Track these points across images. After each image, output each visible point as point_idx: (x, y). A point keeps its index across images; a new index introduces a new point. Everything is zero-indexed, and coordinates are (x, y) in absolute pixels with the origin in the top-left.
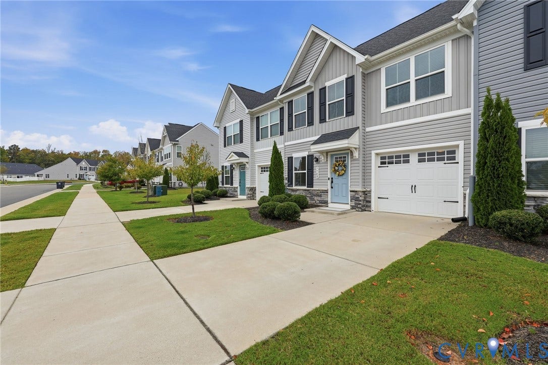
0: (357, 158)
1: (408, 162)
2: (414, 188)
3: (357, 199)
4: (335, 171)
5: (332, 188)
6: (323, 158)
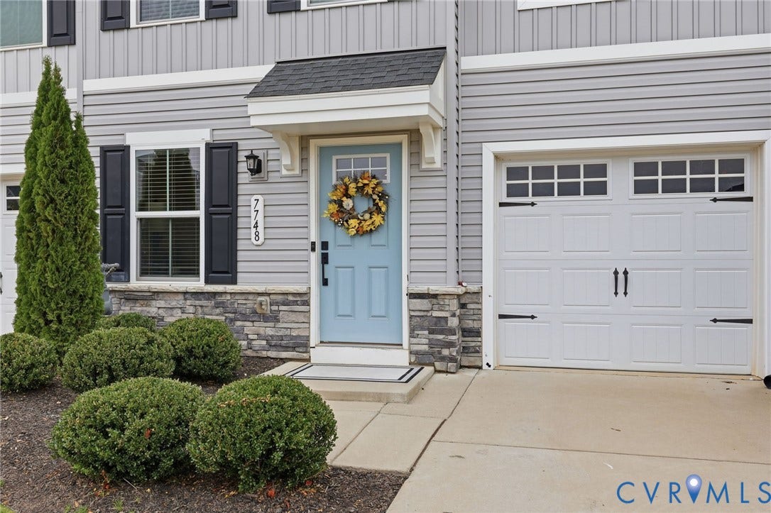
0: (438, 165)
1: (601, 189)
2: (621, 280)
3: (438, 326)
4: (342, 216)
5: (325, 282)
6: (284, 161)
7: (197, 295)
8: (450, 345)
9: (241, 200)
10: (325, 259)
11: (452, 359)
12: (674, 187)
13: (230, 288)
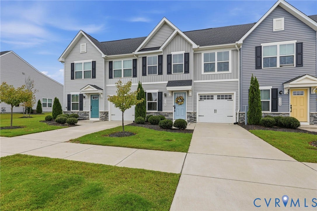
0: (191, 95)
1: (213, 99)
2: (215, 111)
3: (191, 117)
4: (177, 102)
5: (175, 111)
6: (170, 94)
7: (157, 113)
8: (193, 119)
9: (163, 100)
10: (175, 108)
11: (193, 121)
12: (222, 99)
13: (161, 112)
